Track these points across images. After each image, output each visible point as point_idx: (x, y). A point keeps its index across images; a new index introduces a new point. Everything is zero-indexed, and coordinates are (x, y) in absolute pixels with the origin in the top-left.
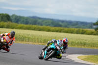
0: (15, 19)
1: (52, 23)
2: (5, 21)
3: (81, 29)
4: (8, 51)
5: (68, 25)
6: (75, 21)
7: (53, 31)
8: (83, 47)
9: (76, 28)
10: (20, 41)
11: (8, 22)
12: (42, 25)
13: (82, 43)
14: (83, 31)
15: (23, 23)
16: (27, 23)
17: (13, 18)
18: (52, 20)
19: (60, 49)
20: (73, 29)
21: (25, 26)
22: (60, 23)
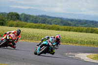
0: (25, 17)
1: (61, 22)
2: (14, 20)
3: (91, 28)
4: (15, 48)
5: (78, 24)
6: (84, 20)
7: (62, 30)
8: (92, 46)
9: (85, 27)
10: (29, 39)
11: (18, 21)
12: (51, 24)
13: (91, 42)
14: (92, 29)
15: (33, 22)
16: (36, 22)
17: (22, 17)
18: (61, 18)
19: (52, 45)
20: (82, 28)
21: (35, 24)
22: (70, 22)
